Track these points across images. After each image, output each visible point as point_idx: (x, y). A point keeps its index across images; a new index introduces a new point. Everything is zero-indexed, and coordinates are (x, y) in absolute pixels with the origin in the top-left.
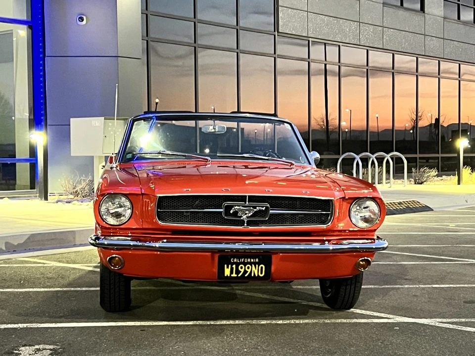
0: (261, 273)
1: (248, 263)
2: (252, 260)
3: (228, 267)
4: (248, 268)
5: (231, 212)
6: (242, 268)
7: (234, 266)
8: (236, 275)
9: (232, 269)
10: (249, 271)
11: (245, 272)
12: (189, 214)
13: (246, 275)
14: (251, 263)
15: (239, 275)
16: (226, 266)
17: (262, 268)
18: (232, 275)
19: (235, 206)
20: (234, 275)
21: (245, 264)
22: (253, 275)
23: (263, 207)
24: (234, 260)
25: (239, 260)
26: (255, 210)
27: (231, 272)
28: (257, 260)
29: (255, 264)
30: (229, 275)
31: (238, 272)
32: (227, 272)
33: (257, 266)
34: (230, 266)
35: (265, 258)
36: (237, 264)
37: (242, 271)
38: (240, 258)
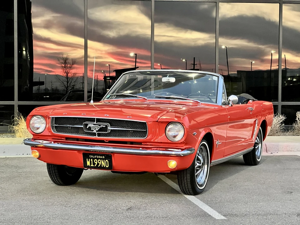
0: (107, 165)
1: (96, 158)
2: (101, 157)
3: (88, 161)
4: (99, 161)
5: (87, 127)
6: (96, 161)
7: (92, 160)
8: (93, 166)
9: (91, 161)
10: (100, 163)
11: (98, 164)
12: (70, 128)
13: (99, 166)
14: (101, 159)
15: (95, 166)
16: (87, 159)
17: (107, 162)
18: (91, 166)
19: (89, 124)
20: (92, 165)
21: (98, 159)
22: (102, 166)
23: (104, 125)
24: (91, 156)
25: (94, 157)
26: (100, 127)
27: (91, 164)
28: (104, 158)
29: (103, 159)
30: (89, 165)
31: (94, 164)
32: (88, 163)
33: (104, 160)
34: (89, 159)
35: (108, 156)
36: (93, 159)
37: (96, 163)
38: (94, 155)
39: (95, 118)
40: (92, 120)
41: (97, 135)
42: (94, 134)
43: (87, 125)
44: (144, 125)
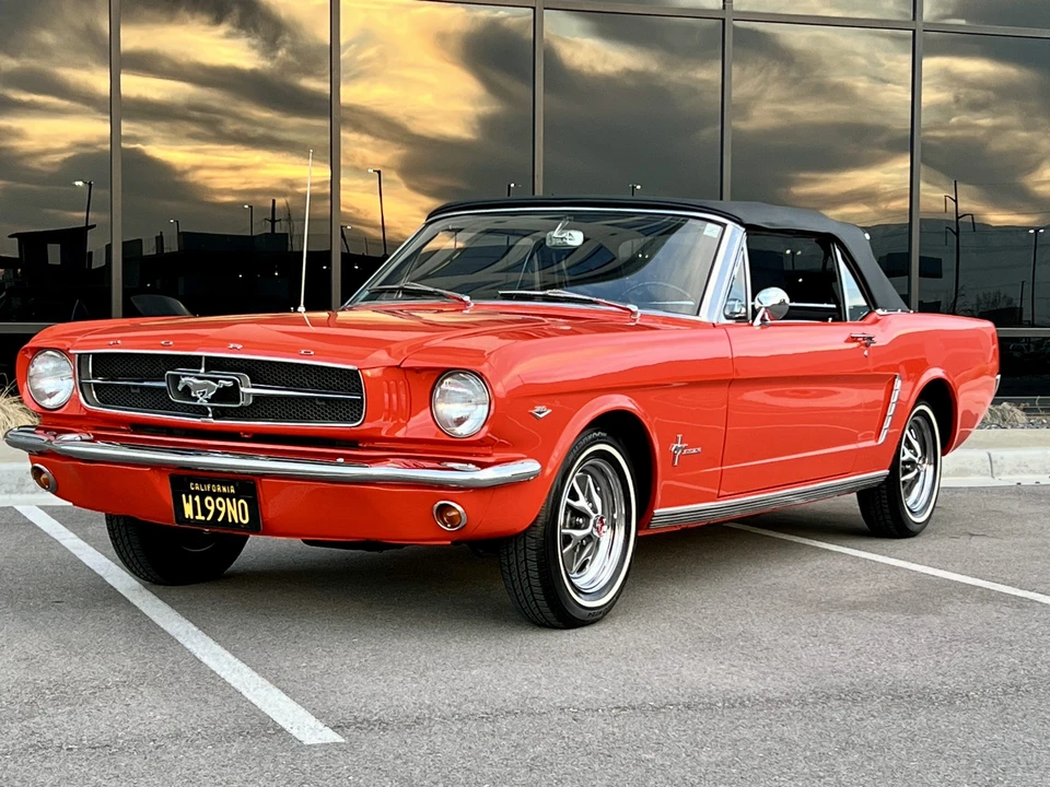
0: (244, 518)
1: (210, 493)
2: (224, 489)
3: (187, 501)
4: (221, 504)
5: (180, 388)
6: (209, 503)
7: (197, 498)
8: (203, 518)
9: (194, 503)
10: (223, 510)
11: (217, 513)
12: (138, 391)
13: (220, 519)
14: (224, 496)
15: (209, 518)
16: (184, 496)
17: (242, 505)
18: (197, 517)
19: (184, 376)
20: (200, 517)
21: (215, 496)
22: (230, 520)
23: (228, 380)
24: (194, 486)
25: (203, 487)
26: (217, 386)
27: (195, 513)
28: (233, 491)
29: (231, 496)
30: (192, 517)
31: (205, 512)
32: (188, 510)
33: (234, 500)
34: (190, 497)
35: (245, 486)
36: (203, 495)
37: (212, 508)
38: (203, 482)
39: (200, 357)
40: (193, 362)
41: (210, 415)
42: (202, 411)
43: (177, 379)
44: (350, 379)
